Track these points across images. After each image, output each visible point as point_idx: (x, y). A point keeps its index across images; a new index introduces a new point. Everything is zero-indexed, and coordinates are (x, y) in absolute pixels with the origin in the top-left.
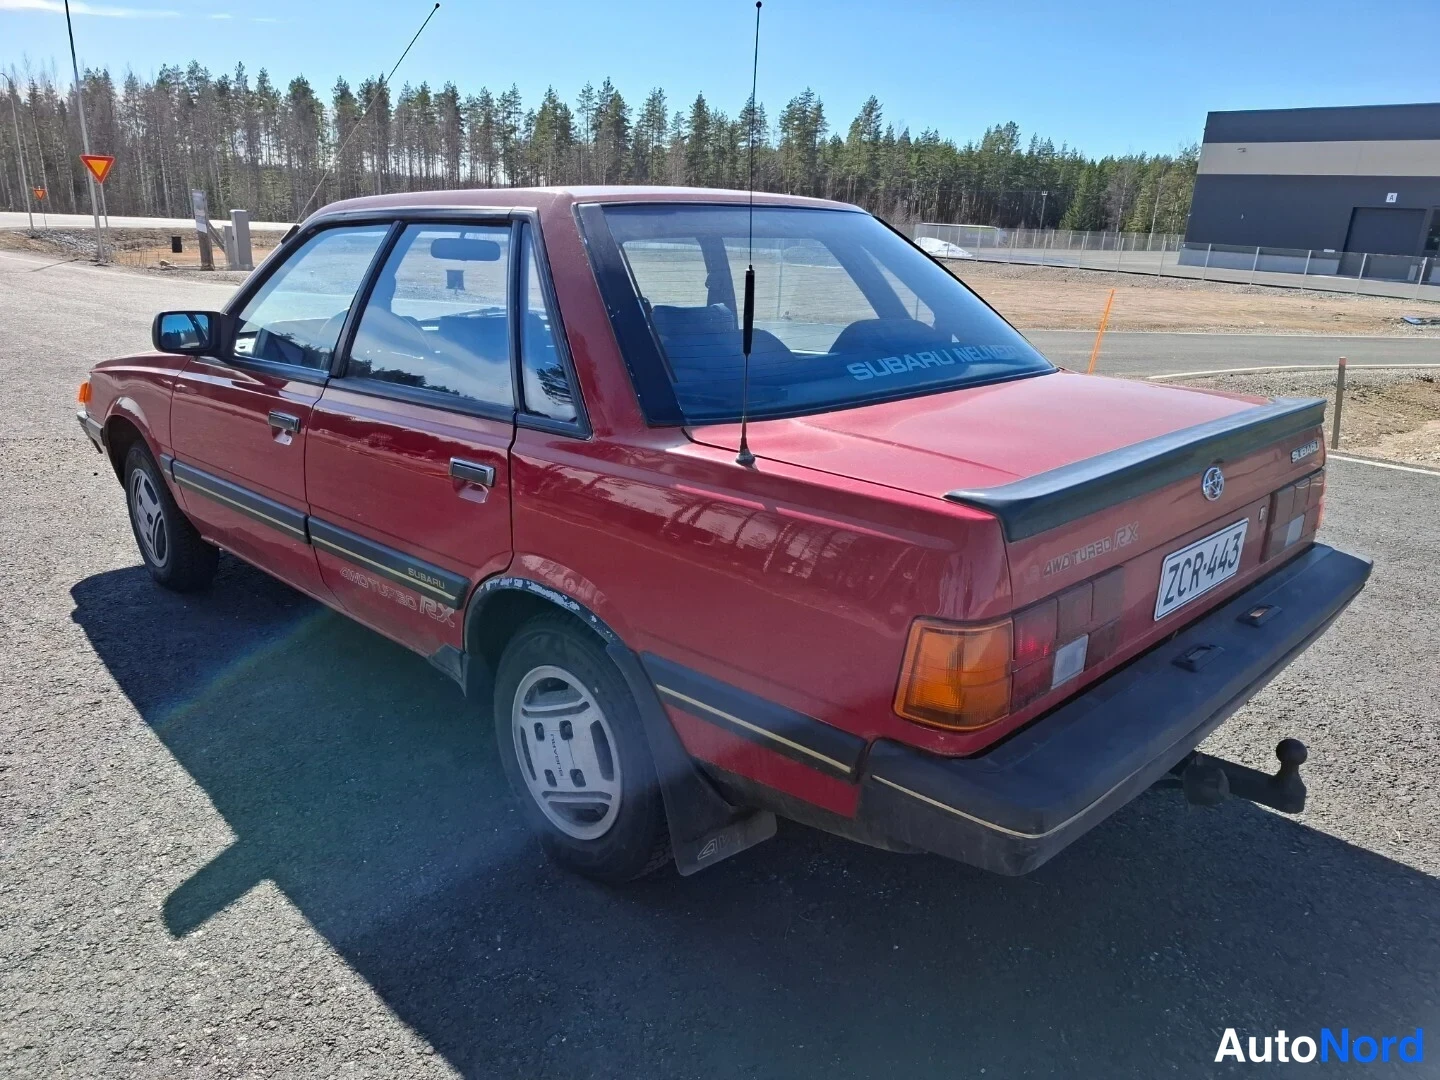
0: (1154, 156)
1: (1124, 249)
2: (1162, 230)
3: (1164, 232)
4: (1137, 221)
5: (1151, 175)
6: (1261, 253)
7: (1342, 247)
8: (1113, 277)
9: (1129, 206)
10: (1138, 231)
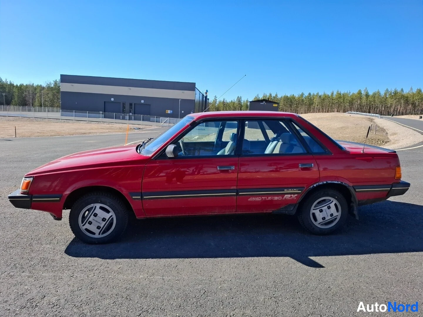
0: (37, 85)
1: (35, 111)
2: (45, 106)
3: (46, 106)
4: (37, 103)
5: (38, 90)
6: (75, 112)
7: (104, 111)
8: (47, 120)
9: (33, 99)
10: (38, 106)
